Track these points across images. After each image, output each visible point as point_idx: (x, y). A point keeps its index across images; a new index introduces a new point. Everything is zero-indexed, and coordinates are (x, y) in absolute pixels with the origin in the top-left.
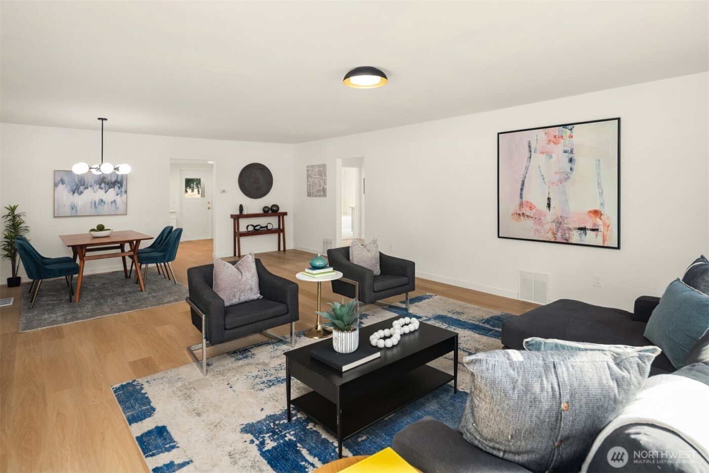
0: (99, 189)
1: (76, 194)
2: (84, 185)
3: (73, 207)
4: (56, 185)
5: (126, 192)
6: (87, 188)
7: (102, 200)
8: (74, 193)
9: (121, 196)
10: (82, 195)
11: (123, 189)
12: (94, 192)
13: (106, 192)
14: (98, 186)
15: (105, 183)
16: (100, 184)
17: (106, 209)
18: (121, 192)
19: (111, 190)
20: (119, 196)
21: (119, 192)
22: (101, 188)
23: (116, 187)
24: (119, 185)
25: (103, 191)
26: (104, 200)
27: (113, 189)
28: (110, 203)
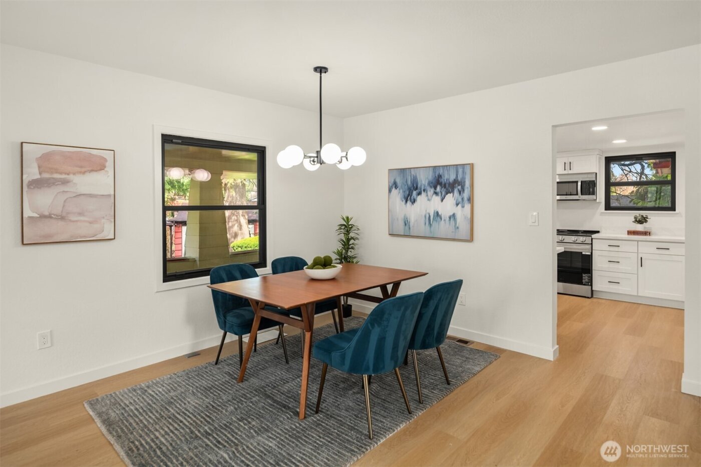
0: (434, 196)
1: (409, 202)
2: (416, 189)
3: (406, 223)
4: (390, 191)
5: (470, 200)
6: (419, 194)
7: (437, 213)
8: (406, 202)
9: (463, 207)
10: (415, 204)
11: (466, 195)
12: (429, 200)
13: (442, 200)
14: (432, 190)
15: (441, 184)
16: (435, 188)
17: (443, 228)
18: (463, 199)
19: (449, 196)
20: (460, 206)
21: (460, 200)
22: (436, 193)
23: (456, 191)
24: (460, 187)
25: (437, 199)
26: (440, 214)
27: (452, 194)
28: (448, 219)
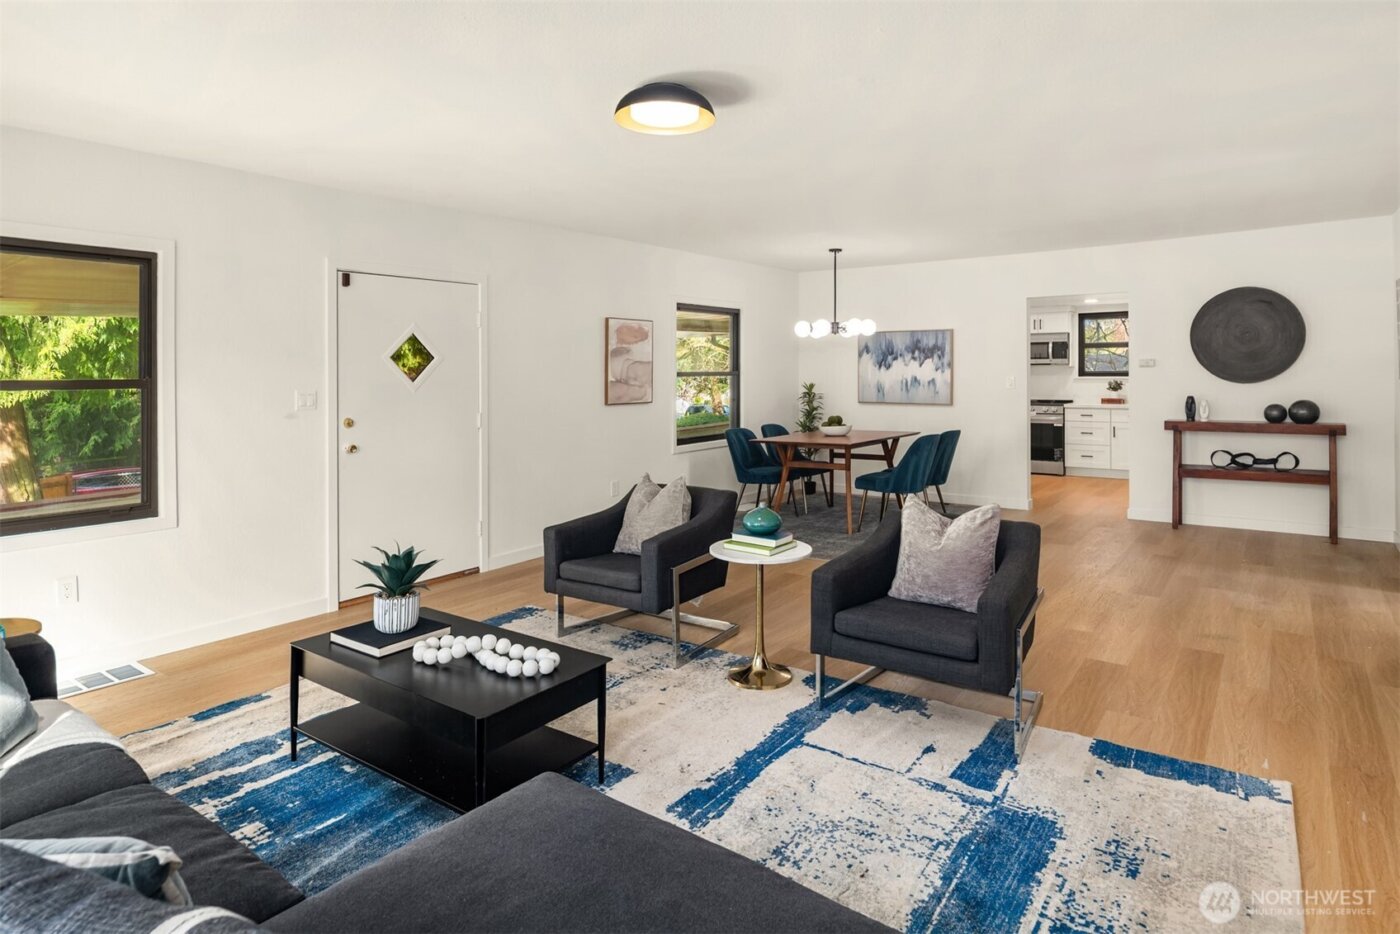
0: (912, 361)
1: (883, 368)
2: (892, 353)
3: (880, 389)
4: (860, 355)
5: (950, 365)
6: (895, 359)
7: (916, 379)
8: (880, 366)
9: (943, 372)
10: (891, 370)
11: (946, 360)
12: (906, 365)
13: (921, 365)
14: (910, 355)
15: (919, 349)
16: (913, 353)
17: (922, 393)
18: (943, 364)
19: (928, 362)
20: (940, 371)
21: (940, 365)
22: (914, 358)
23: (935, 356)
24: (939, 353)
25: (917, 364)
26: (918, 378)
27: (931, 360)
28: (927, 384)
